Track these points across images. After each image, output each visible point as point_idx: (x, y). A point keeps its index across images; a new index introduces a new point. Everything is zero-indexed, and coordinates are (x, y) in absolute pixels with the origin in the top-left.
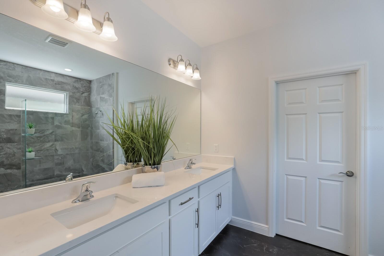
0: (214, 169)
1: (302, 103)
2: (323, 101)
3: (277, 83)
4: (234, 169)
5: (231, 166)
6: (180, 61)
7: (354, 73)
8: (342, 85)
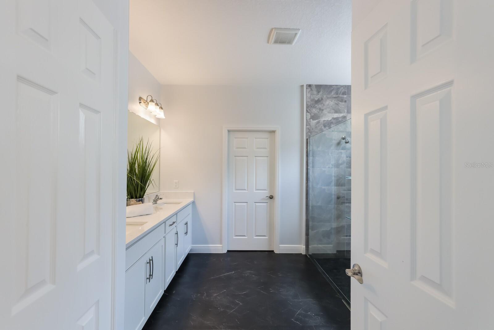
0: (179, 203)
1: (245, 148)
2: (258, 148)
3: (229, 131)
4: (193, 203)
5: (191, 200)
6: (150, 102)
7: (274, 132)
8: (268, 138)
